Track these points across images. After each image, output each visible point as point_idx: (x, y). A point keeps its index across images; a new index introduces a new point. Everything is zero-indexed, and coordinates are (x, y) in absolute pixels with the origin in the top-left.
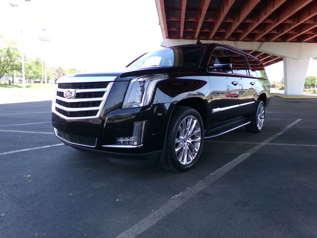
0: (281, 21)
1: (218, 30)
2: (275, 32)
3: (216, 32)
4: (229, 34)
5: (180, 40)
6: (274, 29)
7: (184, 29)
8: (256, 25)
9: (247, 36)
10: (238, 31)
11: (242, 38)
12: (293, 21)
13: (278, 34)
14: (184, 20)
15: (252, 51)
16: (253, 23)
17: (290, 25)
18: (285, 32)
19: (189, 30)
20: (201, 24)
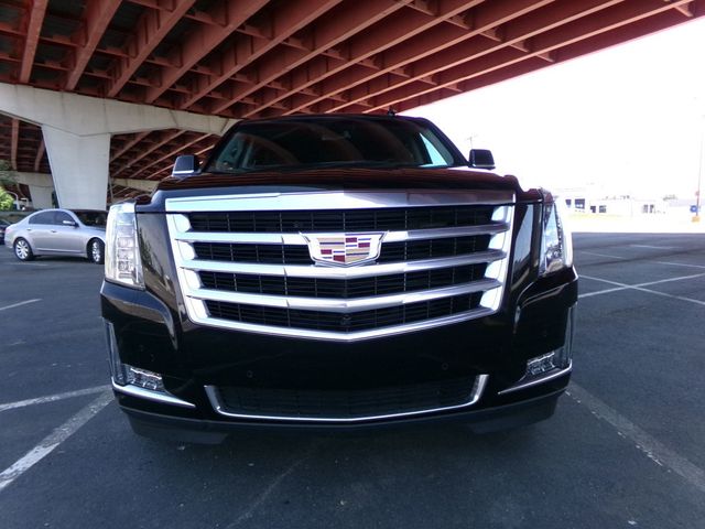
0: (263, 84)
1: (133, 78)
2: (250, 102)
3: (127, 83)
4: (156, 93)
5: (20, 88)
6: (249, 96)
7: (37, 59)
8: (218, 82)
9: (197, 102)
10: (178, 89)
11: (185, 106)
12: (283, 86)
13: (255, 107)
14: (37, 36)
15: (203, 134)
16: (209, 76)
17: (276, 93)
18: (269, 105)
19: (49, 65)
20: (89, 57)
